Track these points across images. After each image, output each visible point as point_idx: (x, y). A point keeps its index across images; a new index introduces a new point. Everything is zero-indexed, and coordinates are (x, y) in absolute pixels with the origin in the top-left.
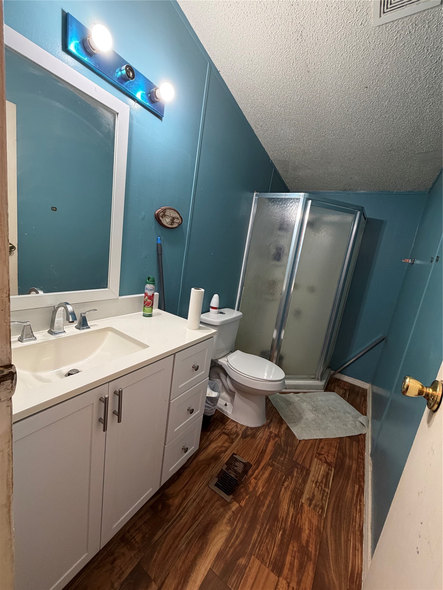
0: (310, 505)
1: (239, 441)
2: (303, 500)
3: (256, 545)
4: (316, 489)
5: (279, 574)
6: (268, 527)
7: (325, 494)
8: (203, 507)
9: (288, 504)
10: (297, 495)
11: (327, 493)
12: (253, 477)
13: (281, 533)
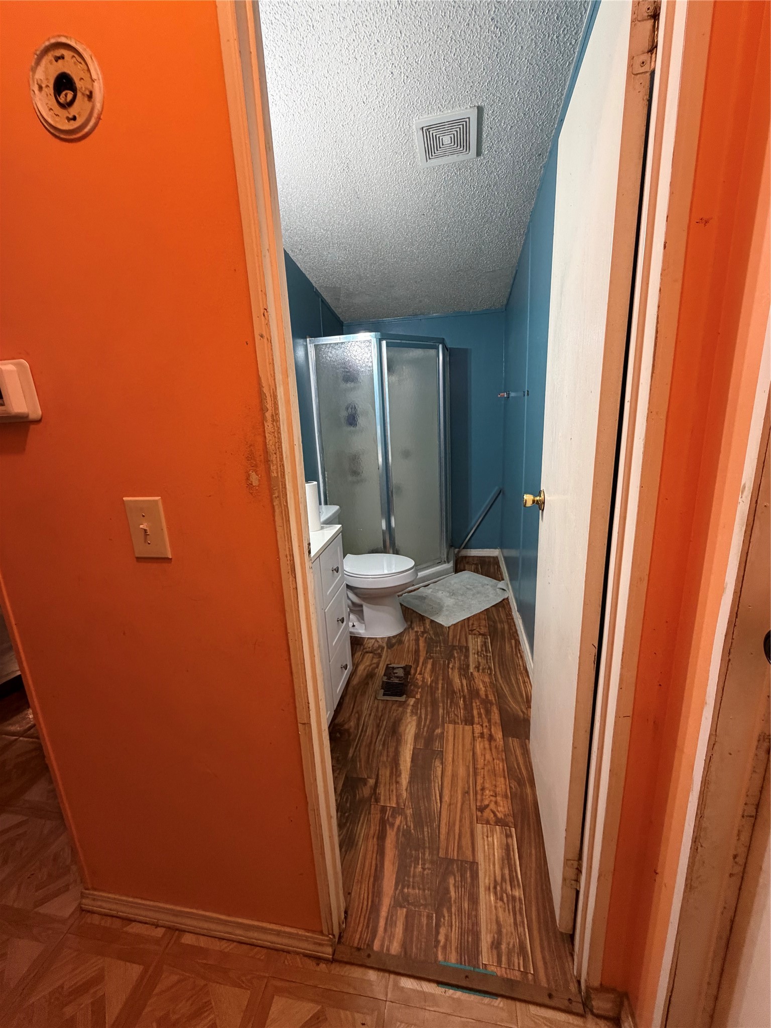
0: (478, 671)
1: (387, 651)
2: (471, 670)
3: (445, 716)
4: (479, 658)
5: (472, 724)
6: (449, 701)
7: (489, 658)
8: (382, 716)
9: (459, 678)
10: (464, 670)
11: (490, 656)
12: (418, 673)
13: (462, 699)
